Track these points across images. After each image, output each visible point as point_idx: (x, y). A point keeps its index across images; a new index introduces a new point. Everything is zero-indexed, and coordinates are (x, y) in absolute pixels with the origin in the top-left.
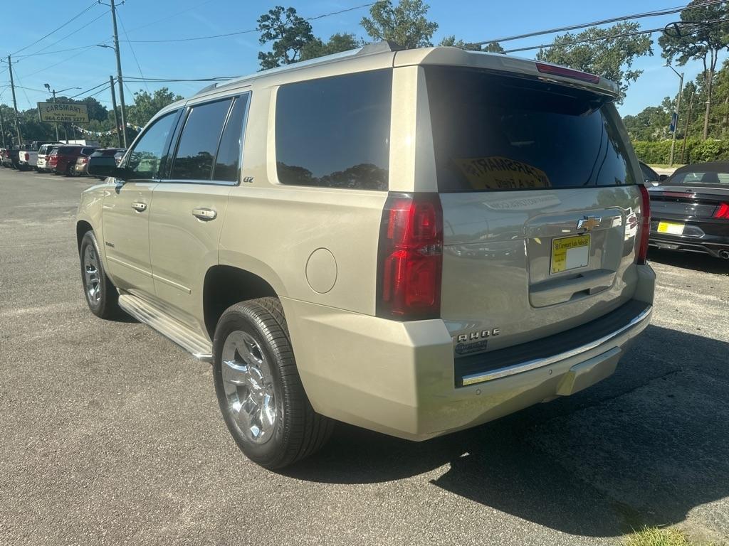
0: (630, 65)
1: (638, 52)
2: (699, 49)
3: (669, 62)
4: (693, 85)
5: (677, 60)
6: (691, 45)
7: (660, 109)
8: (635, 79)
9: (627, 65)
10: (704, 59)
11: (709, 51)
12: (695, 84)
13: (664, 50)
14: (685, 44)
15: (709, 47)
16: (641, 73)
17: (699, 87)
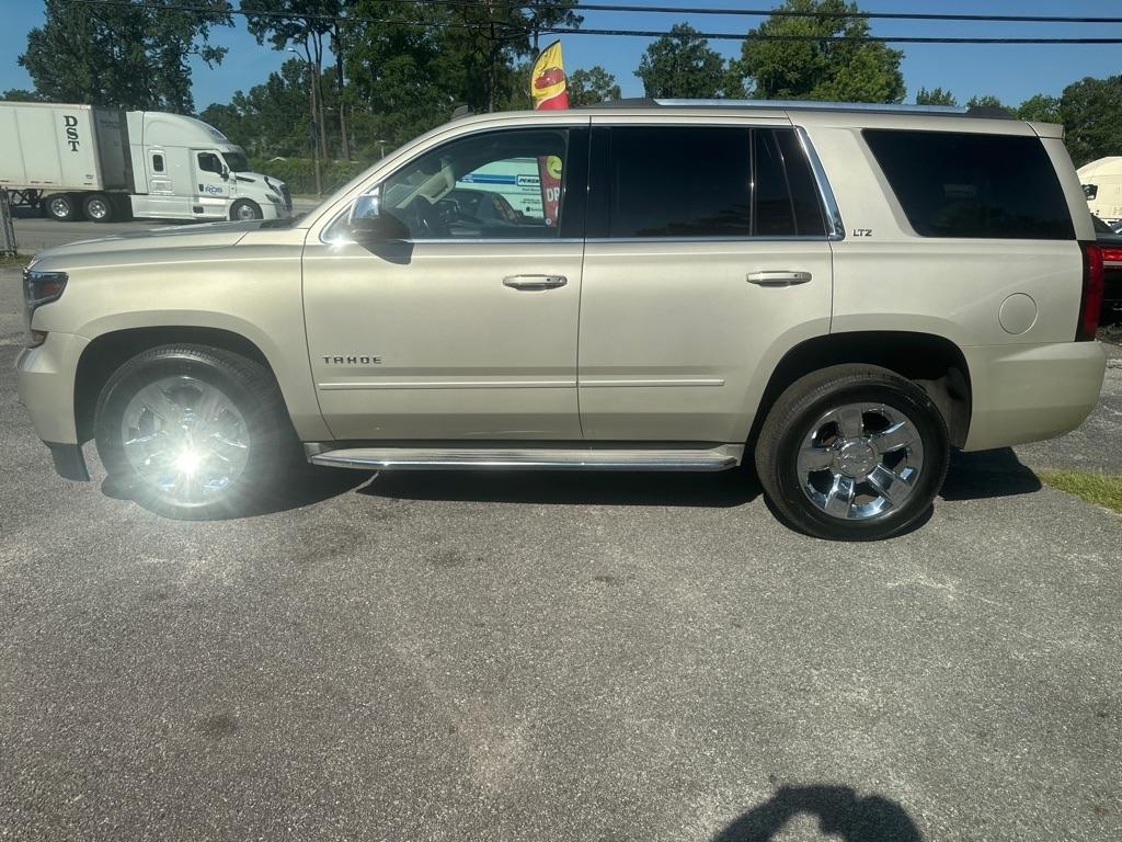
0: (206, 36)
1: (211, 19)
2: (298, 29)
3: (260, 41)
4: (278, 78)
5: (269, 40)
6: (285, 22)
7: (231, 108)
8: (219, 61)
9: (202, 36)
10: (306, 45)
11: (310, 33)
12: (281, 76)
13: (250, 22)
14: (277, 18)
15: (309, 28)
16: (226, 51)
17: (286, 82)
